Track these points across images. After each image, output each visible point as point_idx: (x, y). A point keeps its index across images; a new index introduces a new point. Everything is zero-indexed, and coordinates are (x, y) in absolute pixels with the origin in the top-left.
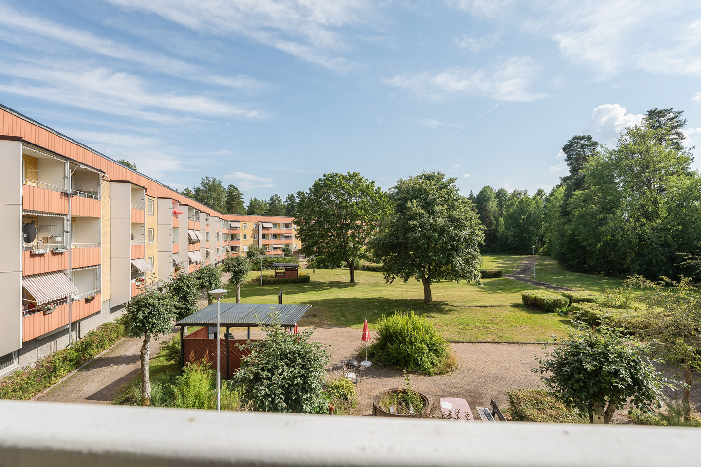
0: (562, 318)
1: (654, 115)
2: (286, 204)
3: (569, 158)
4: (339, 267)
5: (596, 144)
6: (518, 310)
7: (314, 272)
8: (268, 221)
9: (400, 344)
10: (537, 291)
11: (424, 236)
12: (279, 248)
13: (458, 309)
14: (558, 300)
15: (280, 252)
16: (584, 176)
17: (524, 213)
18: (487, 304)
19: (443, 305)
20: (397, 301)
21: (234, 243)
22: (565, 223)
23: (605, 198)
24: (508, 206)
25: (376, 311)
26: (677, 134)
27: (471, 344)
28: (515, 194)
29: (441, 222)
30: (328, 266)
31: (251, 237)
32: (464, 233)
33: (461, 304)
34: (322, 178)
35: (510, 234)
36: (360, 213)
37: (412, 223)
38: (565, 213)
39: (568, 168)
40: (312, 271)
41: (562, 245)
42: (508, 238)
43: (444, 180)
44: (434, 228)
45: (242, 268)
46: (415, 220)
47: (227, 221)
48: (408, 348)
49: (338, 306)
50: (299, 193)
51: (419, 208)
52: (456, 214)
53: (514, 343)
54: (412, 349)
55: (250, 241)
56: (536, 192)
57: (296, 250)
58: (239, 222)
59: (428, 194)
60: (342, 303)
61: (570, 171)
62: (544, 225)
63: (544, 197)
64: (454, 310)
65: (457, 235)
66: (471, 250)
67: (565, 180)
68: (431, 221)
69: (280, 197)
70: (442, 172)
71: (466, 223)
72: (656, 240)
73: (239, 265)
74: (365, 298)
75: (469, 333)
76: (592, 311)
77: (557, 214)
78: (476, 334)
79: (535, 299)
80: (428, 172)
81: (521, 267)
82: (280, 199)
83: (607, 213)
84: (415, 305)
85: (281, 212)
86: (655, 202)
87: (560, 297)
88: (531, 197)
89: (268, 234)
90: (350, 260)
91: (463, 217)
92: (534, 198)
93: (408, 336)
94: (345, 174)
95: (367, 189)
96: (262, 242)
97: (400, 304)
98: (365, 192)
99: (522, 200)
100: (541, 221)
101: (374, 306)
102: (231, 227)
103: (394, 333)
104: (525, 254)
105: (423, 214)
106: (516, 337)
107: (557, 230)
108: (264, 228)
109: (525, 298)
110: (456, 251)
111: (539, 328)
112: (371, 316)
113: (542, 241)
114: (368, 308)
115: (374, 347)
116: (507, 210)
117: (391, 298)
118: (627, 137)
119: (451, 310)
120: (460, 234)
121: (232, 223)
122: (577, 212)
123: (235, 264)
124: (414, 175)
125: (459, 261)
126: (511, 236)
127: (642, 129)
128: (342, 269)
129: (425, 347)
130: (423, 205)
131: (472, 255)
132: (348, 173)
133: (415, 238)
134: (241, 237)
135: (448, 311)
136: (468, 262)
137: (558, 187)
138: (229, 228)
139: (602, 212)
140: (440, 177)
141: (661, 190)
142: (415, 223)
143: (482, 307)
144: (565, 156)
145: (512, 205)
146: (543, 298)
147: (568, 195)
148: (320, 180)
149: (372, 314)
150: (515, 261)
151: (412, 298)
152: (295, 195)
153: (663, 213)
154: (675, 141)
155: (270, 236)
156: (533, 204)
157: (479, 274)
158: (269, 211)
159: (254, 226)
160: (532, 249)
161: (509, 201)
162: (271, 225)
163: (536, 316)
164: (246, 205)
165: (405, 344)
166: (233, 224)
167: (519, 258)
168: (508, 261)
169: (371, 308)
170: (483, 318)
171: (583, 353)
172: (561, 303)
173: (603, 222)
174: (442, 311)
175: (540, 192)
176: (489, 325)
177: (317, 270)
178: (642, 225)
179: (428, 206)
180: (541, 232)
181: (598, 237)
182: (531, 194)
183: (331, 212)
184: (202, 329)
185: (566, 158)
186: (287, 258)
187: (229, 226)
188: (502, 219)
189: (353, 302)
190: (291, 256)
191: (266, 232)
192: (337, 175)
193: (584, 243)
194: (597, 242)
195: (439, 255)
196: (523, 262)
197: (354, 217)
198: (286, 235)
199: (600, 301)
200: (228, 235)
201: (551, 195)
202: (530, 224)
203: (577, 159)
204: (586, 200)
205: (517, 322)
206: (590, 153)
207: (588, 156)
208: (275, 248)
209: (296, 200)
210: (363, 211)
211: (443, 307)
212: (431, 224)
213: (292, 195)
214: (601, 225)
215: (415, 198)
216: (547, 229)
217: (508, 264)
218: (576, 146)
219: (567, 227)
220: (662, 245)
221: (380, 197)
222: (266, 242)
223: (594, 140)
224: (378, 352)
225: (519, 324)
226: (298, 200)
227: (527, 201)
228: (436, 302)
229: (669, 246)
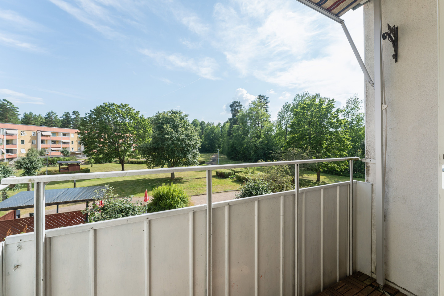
0: (232, 180)
1: (261, 97)
2: (62, 119)
3: (232, 110)
4: (110, 162)
5: (241, 106)
6: (215, 178)
7: (92, 166)
8: (47, 131)
9: (167, 200)
10: (222, 169)
11: (173, 144)
12: (58, 150)
13: (188, 181)
14: (230, 172)
15: (59, 153)
16: (237, 119)
17: (212, 133)
18: (201, 177)
19: (180, 179)
20: (154, 180)
21: (10, 147)
22: (230, 139)
23: (244, 129)
24: (205, 130)
25: (144, 186)
26: (267, 106)
27: (198, 196)
28: (209, 124)
29: (182, 136)
30: (102, 162)
31: (29, 142)
32: (192, 142)
33: (189, 178)
34: (102, 105)
35: (206, 143)
36: (131, 129)
37: (167, 136)
38: (229, 133)
39: (231, 115)
40: (90, 165)
41: (229, 149)
42: (205, 145)
43: (182, 115)
44: (178, 140)
45: (34, 165)
46: (168, 135)
47: (2, 128)
48: (171, 202)
49: (118, 186)
50: (74, 112)
51: (170, 128)
52: (189, 132)
53: (216, 193)
54: (173, 202)
55: (28, 145)
56: (218, 124)
57: (73, 151)
58: (16, 130)
59: (175, 121)
60: (119, 184)
61: (232, 116)
62: (221, 139)
63: (221, 126)
64: (186, 181)
65: (189, 144)
66: (195, 151)
67: (230, 120)
68: (177, 136)
69: (56, 113)
70: (181, 111)
71: (193, 137)
72: (260, 146)
73: (32, 163)
74: (134, 179)
75: (196, 191)
76: (243, 176)
77: (226, 135)
78: (199, 191)
79: (221, 173)
80: (175, 109)
81: (212, 159)
82: (56, 114)
83: (245, 135)
84: (165, 180)
85: (57, 124)
86: (260, 132)
87: (231, 171)
88: (215, 126)
89: (47, 140)
90: (122, 158)
91: (192, 135)
92: (217, 127)
93: (171, 196)
94: (119, 105)
95: (135, 115)
96: (40, 146)
97: (157, 181)
98: (133, 117)
99: (212, 127)
100: (219, 138)
101: (142, 183)
102: (7, 133)
103: (163, 195)
104: (213, 153)
105: (172, 132)
106: (216, 190)
107: (227, 142)
108: (42, 135)
109: (217, 173)
110: (188, 151)
111: (224, 185)
112: (141, 189)
113: (220, 147)
114: (138, 185)
115: (151, 204)
116: (205, 131)
117: (151, 178)
118: (252, 105)
119: (185, 182)
120: (190, 143)
121: (7, 131)
122: (234, 134)
123: (27, 162)
124: (166, 111)
125: (190, 156)
126: (207, 144)
127: (256, 102)
128: (112, 163)
129: (179, 200)
130: (172, 127)
131: (196, 153)
132: (121, 104)
133: (168, 144)
134: (18, 142)
135: (183, 182)
136: (194, 157)
137: (227, 122)
138: (5, 135)
139: (243, 135)
140: (180, 113)
141: (262, 127)
142: (168, 136)
143: (199, 178)
144: (230, 109)
145: (207, 129)
146: (224, 172)
147: (231, 127)
148: (101, 106)
149: (142, 188)
150: (209, 156)
151: (163, 177)
152: (71, 113)
153: (262, 136)
154: (266, 108)
155: (48, 141)
156: (216, 130)
157: (198, 163)
158: (45, 123)
159: (32, 134)
160: (218, 150)
161: (206, 127)
162: (50, 134)
163: (222, 180)
164: (21, 117)
165: (170, 200)
166: (9, 132)
167: (211, 155)
168: (206, 156)
169: (140, 185)
170: (201, 184)
171: (251, 189)
172: (231, 174)
173: (244, 139)
174: (181, 182)
175: (219, 124)
176: (204, 186)
177: (94, 165)
178: (256, 141)
179: (175, 128)
180: (219, 142)
181: (242, 144)
182: (215, 125)
183: (110, 127)
184: (10, 213)
185: (231, 110)
186: (67, 158)
187: (5, 134)
188: (203, 136)
189: (127, 182)
190: (69, 156)
191: (44, 138)
192: (114, 104)
193: (237, 148)
194: (241, 147)
195: (180, 154)
196: (213, 157)
197: (127, 131)
198: (63, 141)
199: (245, 171)
200: (3, 140)
201: (224, 126)
202: (215, 139)
203: (235, 111)
204: (238, 129)
205: (215, 184)
206: (239, 109)
207: (239, 110)
208: (52, 151)
209: (71, 116)
210: (132, 128)
211: (181, 180)
212: (176, 138)
213: (68, 113)
214: (243, 140)
215: (169, 123)
216: (222, 141)
217: (206, 158)
218: (235, 106)
219: (230, 141)
220: (262, 149)
221: (143, 121)
222: (44, 145)
223: (241, 104)
224: (153, 207)
225: (216, 185)
226: (73, 117)
227: (214, 128)
228: (176, 178)
229: (264, 149)
